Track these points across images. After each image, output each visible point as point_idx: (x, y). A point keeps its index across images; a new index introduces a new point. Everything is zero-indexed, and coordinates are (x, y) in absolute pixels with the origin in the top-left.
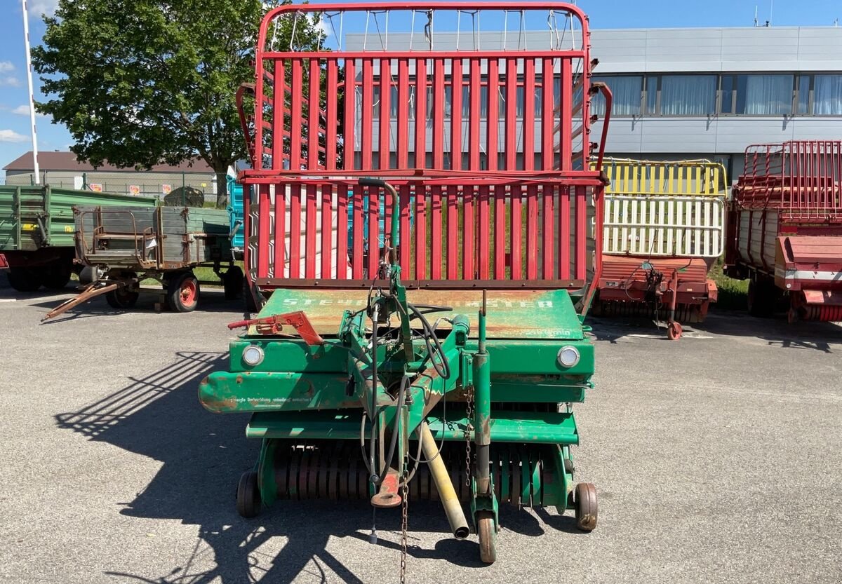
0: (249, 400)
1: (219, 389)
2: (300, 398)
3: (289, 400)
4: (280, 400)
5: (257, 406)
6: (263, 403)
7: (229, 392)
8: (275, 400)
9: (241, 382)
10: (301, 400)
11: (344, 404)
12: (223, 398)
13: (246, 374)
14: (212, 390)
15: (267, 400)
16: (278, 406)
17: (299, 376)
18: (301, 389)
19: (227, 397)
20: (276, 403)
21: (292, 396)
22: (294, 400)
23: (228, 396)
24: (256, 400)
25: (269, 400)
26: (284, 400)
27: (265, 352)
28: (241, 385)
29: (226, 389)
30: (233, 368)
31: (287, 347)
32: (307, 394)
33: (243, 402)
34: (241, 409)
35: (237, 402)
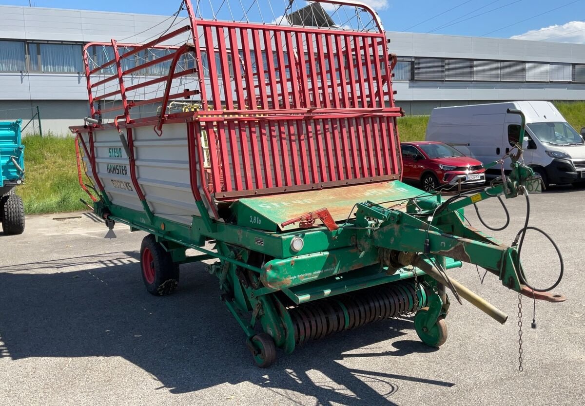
0: (299, 276)
1: (281, 272)
2: (328, 268)
3: (322, 272)
4: (317, 273)
5: (304, 280)
6: (307, 277)
7: (287, 273)
8: (314, 273)
9: (294, 265)
10: (329, 270)
11: (353, 267)
12: (283, 278)
13: (295, 258)
14: (275, 274)
15: (309, 274)
16: (316, 277)
17: (327, 253)
18: (330, 262)
19: (285, 278)
20: (315, 275)
21: (324, 268)
22: (325, 271)
23: (286, 276)
24: (303, 275)
25: (310, 274)
26: (319, 272)
27: (304, 240)
28: (294, 267)
29: (285, 272)
30: (285, 256)
31: (316, 235)
32: (333, 265)
33: (295, 279)
34: (294, 284)
35: (291, 280)
